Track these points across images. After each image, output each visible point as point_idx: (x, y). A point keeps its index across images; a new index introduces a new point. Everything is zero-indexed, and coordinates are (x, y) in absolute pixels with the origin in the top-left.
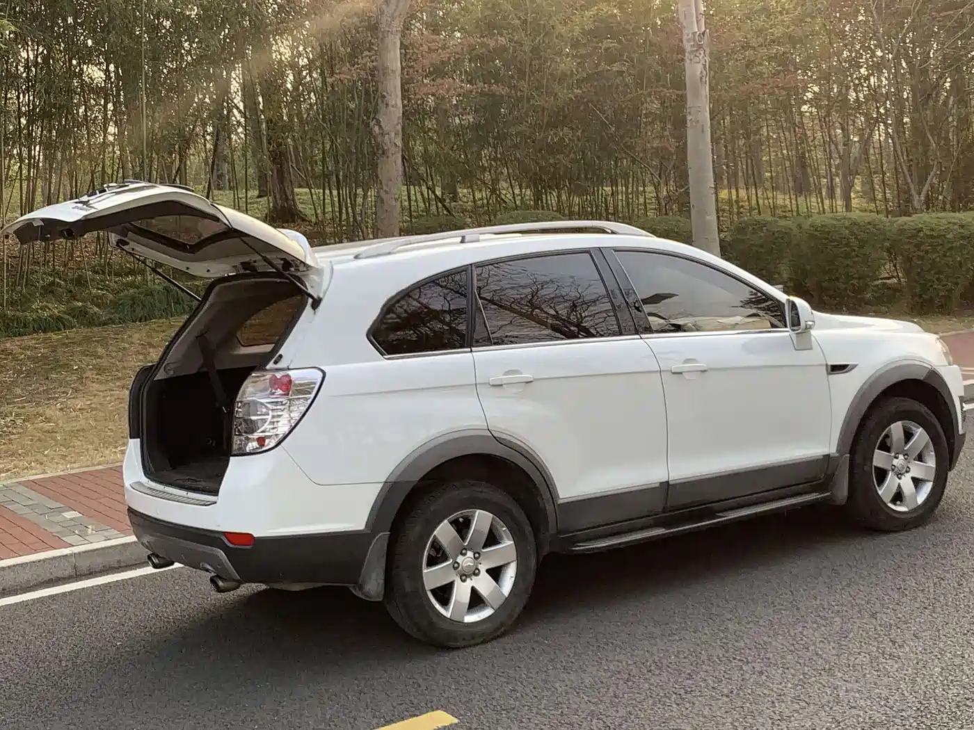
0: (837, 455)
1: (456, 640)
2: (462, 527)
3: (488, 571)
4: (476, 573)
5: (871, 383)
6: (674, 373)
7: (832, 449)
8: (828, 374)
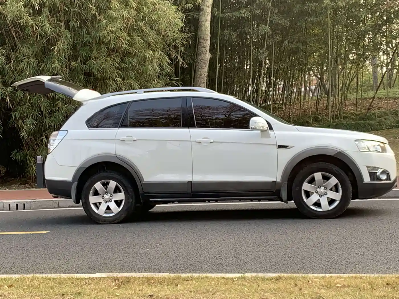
0: (281, 182)
1: (99, 221)
2: (106, 185)
3: (115, 201)
4: (110, 201)
5: (299, 155)
6: (197, 142)
7: (279, 180)
8: (277, 149)
